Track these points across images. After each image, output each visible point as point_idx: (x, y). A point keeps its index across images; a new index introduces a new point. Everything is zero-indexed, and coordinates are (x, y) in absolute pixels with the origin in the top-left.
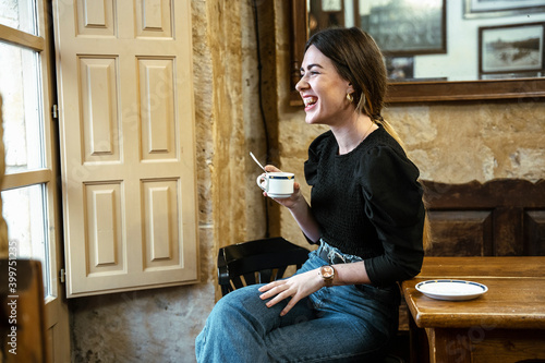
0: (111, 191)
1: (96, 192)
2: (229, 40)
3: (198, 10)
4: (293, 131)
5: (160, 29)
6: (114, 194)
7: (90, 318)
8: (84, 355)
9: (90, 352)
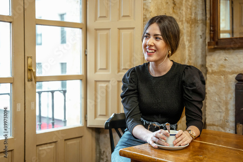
1: (100, 85)
3: (148, 6)
4: (213, 62)
5: (128, 16)
6: (107, 86)
7: (105, 137)
9: (104, 152)
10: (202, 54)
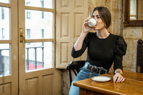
0: (67, 45)
1: (63, 45)
2: (112, 8)
4: (126, 33)
7: (66, 74)
8: (65, 82)
9: (66, 82)
10: (120, 28)
